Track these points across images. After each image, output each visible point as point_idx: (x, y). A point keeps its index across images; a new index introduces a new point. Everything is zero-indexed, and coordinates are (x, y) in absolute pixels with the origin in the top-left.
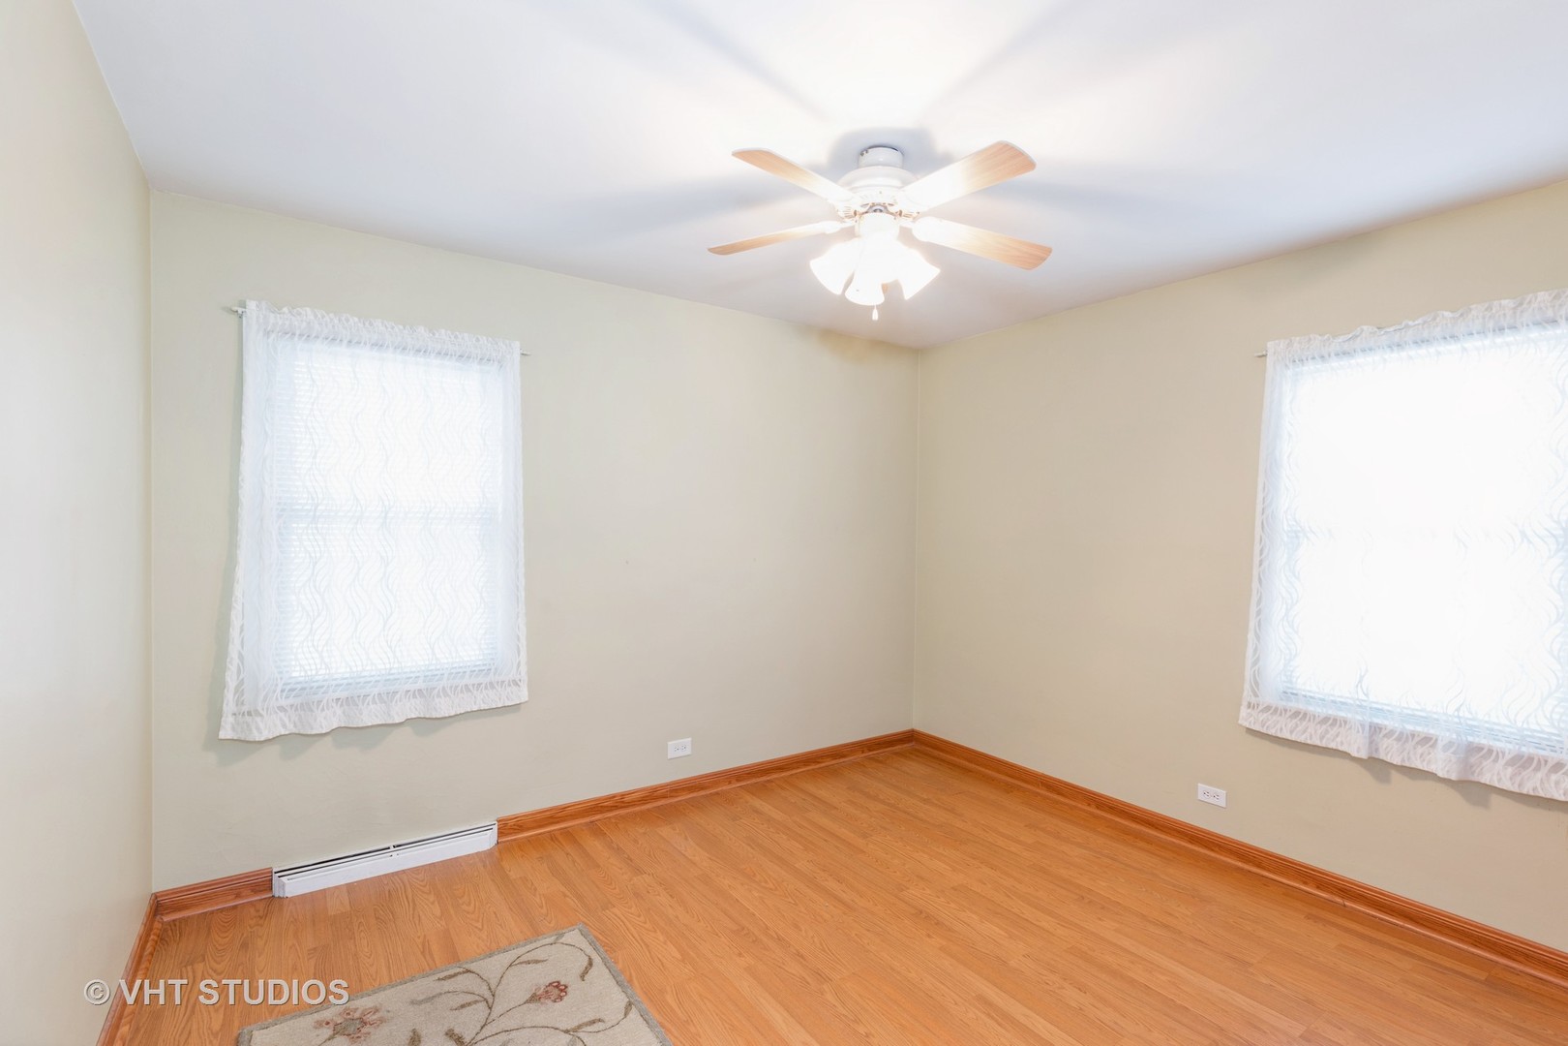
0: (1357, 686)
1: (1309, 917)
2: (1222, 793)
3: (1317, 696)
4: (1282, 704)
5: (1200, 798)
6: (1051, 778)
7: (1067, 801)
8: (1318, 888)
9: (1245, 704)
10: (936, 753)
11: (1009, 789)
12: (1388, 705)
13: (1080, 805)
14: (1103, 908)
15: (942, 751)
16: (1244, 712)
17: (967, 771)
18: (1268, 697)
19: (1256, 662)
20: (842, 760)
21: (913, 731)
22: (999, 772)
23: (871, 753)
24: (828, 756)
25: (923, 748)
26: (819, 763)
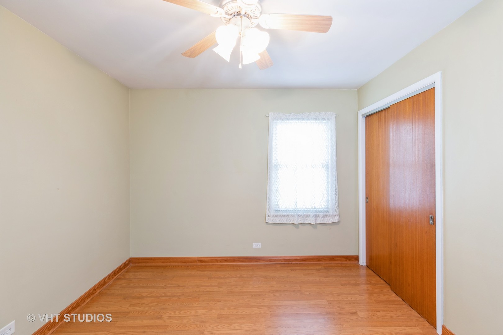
0: (295, 205)
1: (291, 270)
2: (260, 244)
3: (285, 210)
4: (276, 214)
5: (254, 247)
6: (202, 257)
7: (209, 264)
8: (285, 261)
9: (267, 216)
10: (145, 264)
11: (187, 268)
12: (306, 209)
13: (214, 263)
14: (260, 295)
15: (148, 262)
16: (267, 218)
17: (165, 267)
18: (273, 213)
19: (269, 204)
20: (105, 286)
21: (130, 258)
22: (178, 263)
23: (116, 276)
24: (98, 288)
25: (137, 264)
26: (94, 293)
